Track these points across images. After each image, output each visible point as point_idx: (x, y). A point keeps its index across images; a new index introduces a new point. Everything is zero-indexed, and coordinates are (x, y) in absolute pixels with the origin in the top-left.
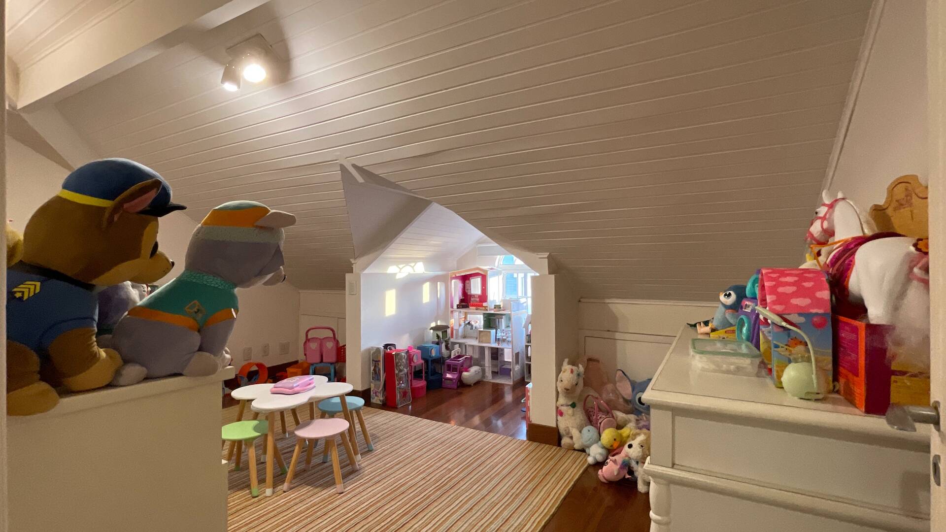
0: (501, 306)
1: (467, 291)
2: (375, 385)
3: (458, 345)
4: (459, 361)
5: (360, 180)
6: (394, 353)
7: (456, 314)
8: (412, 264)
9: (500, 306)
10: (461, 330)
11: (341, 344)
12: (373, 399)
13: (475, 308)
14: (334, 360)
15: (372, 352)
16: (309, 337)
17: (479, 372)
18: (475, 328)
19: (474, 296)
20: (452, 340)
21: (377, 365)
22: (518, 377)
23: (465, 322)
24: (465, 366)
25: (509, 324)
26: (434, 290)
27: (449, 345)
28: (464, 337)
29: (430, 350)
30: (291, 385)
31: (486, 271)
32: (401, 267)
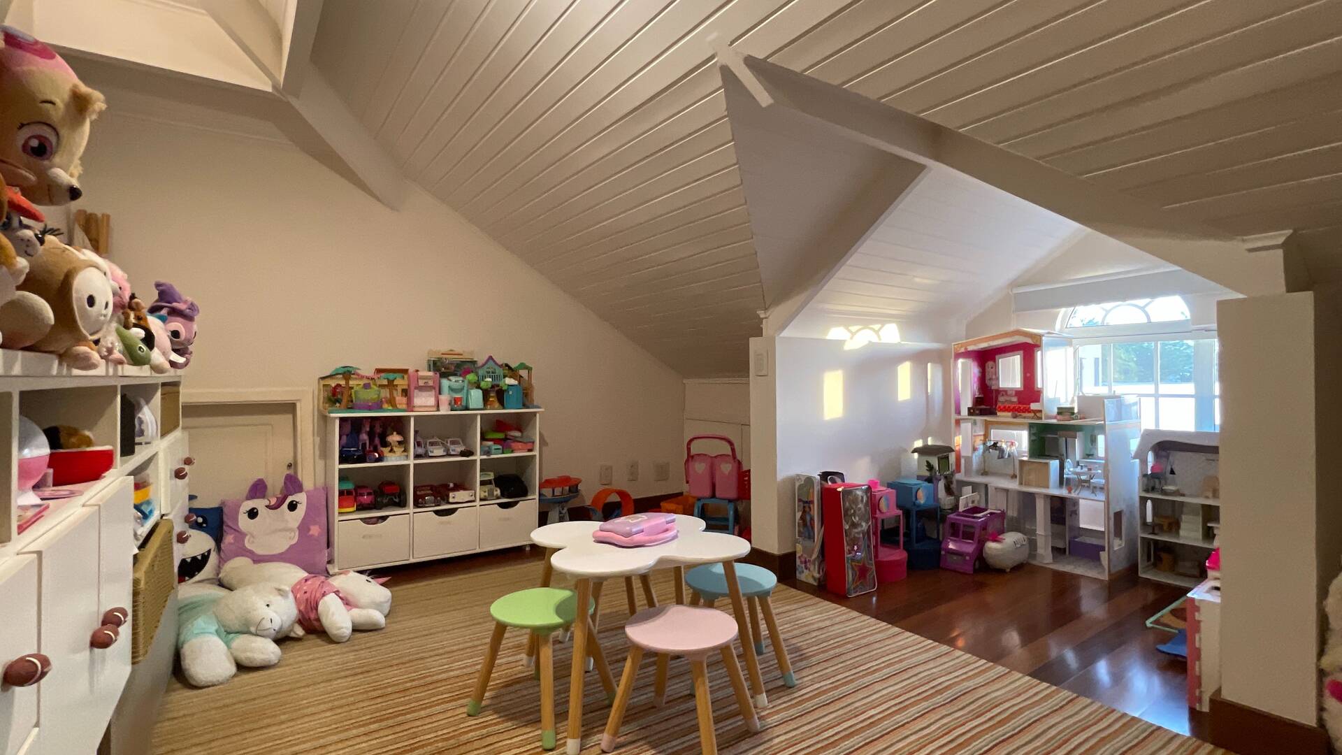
0: (1076, 411)
1: (987, 382)
2: (804, 548)
3: (970, 487)
4: (974, 518)
5: (764, 98)
6: (840, 489)
7: (966, 426)
8: (877, 327)
9: (1073, 408)
10: (976, 458)
11: (745, 468)
12: (800, 573)
13: (1010, 414)
14: (733, 494)
15: (797, 485)
16: (693, 452)
17: (1022, 545)
18: (1009, 456)
19: (1005, 392)
20: (958, 476)
21: (807, 509)
22: (1121, 565)
23: (984, 444)
24: (990, 529)
25: (1091, 449)
26: (920, 378)
27: (954, 486)
28: (985, 473)
29: (914, 491)
30: (628, 528)
31: (1040, 336)
32: (854, 331)
